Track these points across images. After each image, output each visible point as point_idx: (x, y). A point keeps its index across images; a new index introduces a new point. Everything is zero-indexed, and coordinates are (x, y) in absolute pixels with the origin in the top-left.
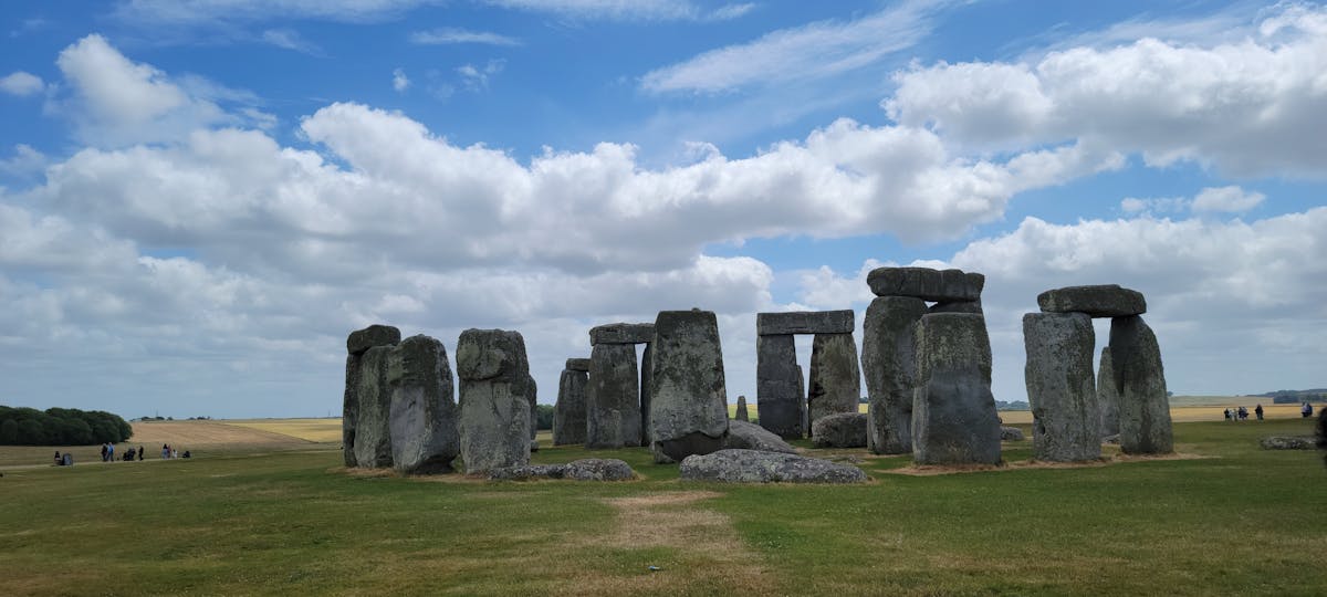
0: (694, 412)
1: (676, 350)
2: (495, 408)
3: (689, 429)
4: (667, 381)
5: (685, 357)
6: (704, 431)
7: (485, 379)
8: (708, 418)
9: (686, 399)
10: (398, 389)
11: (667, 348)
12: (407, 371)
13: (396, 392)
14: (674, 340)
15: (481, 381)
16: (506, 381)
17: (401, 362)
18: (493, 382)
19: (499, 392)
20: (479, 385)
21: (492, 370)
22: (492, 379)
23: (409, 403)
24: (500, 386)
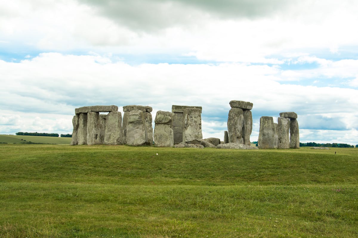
0: (196, 135)
1: (191, 118)
2: (165, 131)
3: (194, 139)
4: (190, 126)
5: (194, 121)
6: (197, 140)
7: (163, 123)
8: (199, 137)
9: (194, 132)
10: (131, 124)
11: (189, 118)
12: (139, 120)
13: (130, 125)
14: (191, 116)
15: (161, 124)
16: (168, 125)
17: (137, 117)
18: (164, 124)
19: (166, 127)
20: (160, 125)
21: (166, 122)
22: (165, 124)
23: (136, 128)
24: (167, 126)
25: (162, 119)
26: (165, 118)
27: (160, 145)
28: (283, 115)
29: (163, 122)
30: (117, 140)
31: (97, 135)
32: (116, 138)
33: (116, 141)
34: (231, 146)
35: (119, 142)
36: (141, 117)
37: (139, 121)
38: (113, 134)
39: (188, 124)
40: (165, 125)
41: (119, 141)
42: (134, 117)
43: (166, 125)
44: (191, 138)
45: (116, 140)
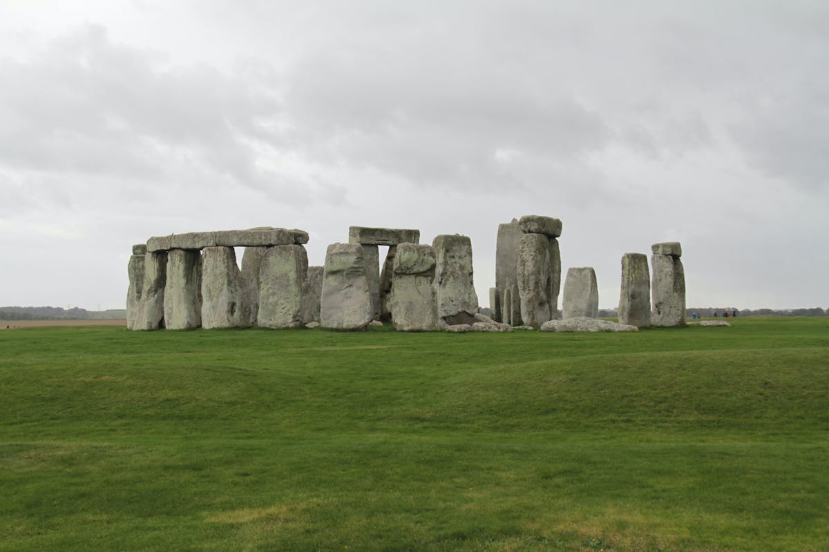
0: (464, 299)
1: (453, 260)
2: (418, 292)
3: (460, 310)
4: (451, 279)
5: (458, 265)
6: (468, 311)
7: (413, 274)
8: (471, 304)
9: (459, 291)
10: (334, 276)
11: (448, 259)
12: (356, 266)
13: (331, 278)
14: (452, 254)
15: (409, 274)
16: (427, 276)
17: (353, 259)
18: (416, 276)
19: (421, 283)
20: (406, 277)
21: (421, 270)
22: (418, 274)
23: (346, 285)
24: (423, 279)
25: (413, 264)
26: (420, 260)
27: (410, 327)
28: (660, 250)
29: (416, 270)
30: (294, 317)
31: (233, 305)
32: (290, 312)
33: (291, 320)
34: (579, 325)
35: (298, 320)
36: (362, 258)
37: (357, 268)
38: (282, 301)
39: (446, 273)
40: (418, 278)
41: (298, 318)
42: (344, 258)
43: (421, 278)
44: (455, 308)
45: (291, 316)
